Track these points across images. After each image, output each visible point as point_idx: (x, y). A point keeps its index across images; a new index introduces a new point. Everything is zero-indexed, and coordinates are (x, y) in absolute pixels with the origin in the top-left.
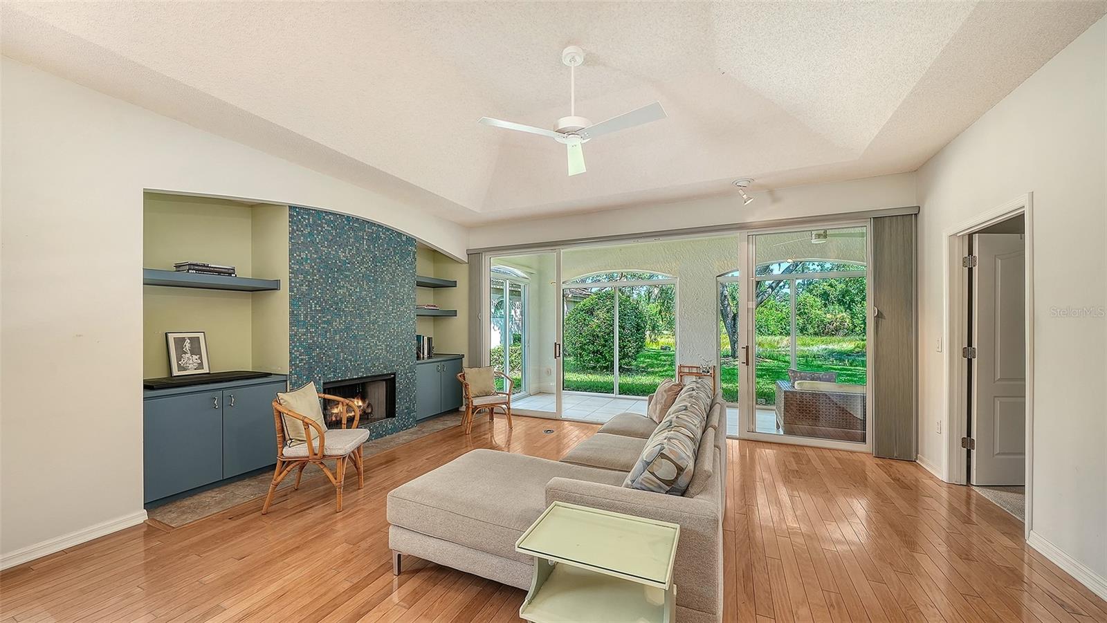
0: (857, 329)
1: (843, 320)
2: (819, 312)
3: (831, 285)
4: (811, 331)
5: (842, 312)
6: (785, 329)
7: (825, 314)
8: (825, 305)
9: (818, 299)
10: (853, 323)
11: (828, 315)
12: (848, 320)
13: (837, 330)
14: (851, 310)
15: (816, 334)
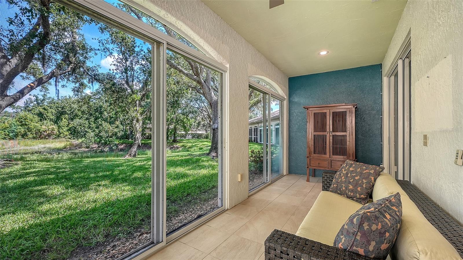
0: (62, 135)
1: (53, 129)
2: (37, 125)
3: (44, 109)
4: (31, 136)
5: (52, 125)
6: (8, 135)
7: (41, 126)
8: (41, 120)
9: (36, 116)
10: (59, 132)
11: (43, 126)
12: (56, 130)
13: (49, 135)
14: (57, 124)
15: (34, 138)
